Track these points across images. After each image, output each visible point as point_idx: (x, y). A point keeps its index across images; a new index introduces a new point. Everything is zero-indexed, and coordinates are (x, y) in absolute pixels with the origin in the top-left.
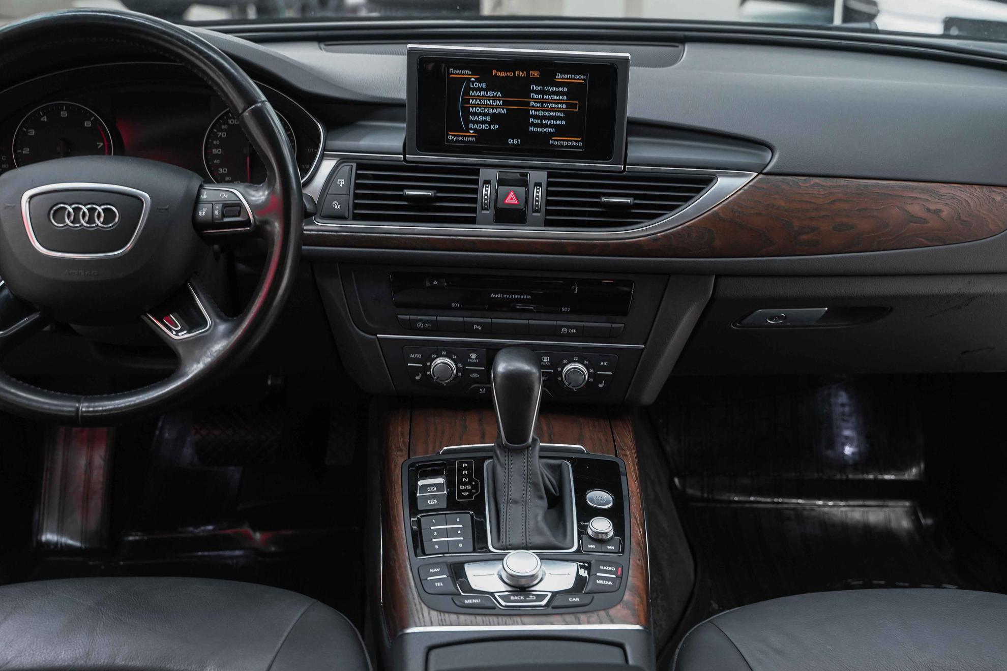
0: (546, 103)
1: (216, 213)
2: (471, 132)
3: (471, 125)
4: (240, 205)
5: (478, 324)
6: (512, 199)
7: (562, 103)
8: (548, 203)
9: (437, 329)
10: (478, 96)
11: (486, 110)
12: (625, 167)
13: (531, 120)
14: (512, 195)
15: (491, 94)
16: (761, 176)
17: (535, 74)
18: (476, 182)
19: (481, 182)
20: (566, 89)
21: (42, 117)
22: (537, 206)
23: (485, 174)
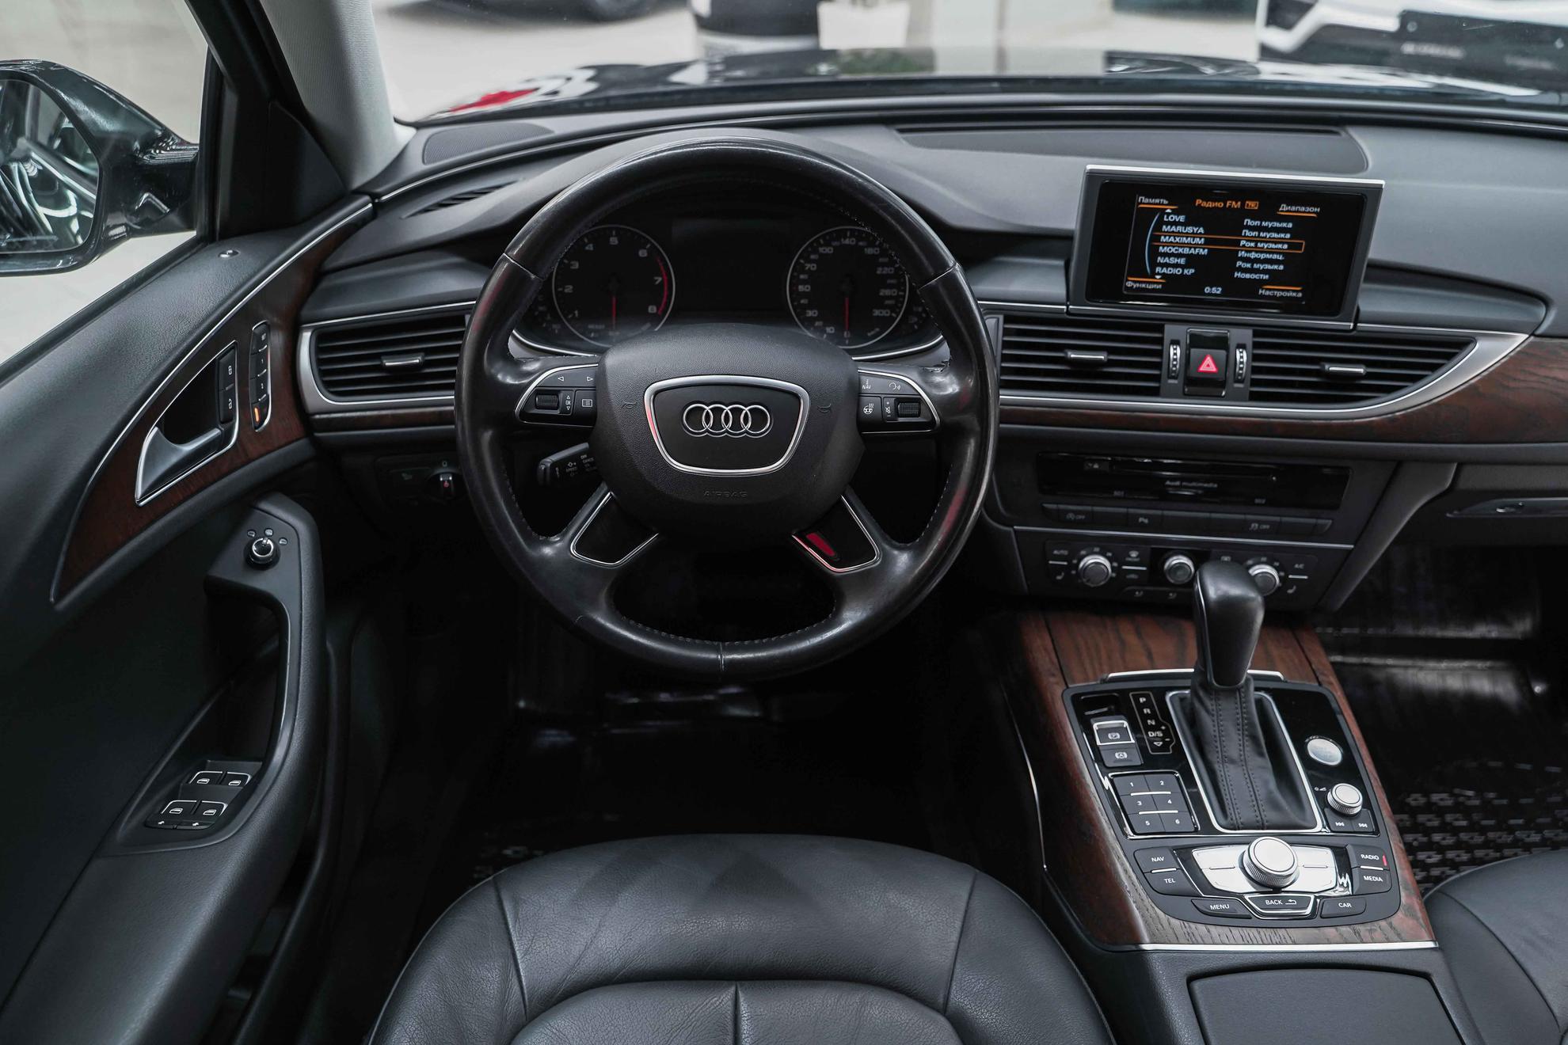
0: (1261, 242)
1: (888, 410)
2: (1158, 277)
3: (1158, 269)
4: (919, 400)
5: (1145, 516)
6: (1208, 366)
7: (1283, 243)
8: (1255, 370)
9: (1093, 521)
10: (1173, 232)
11: (1181, 250)
12: (1355, 326)
13: (1239, 263)
14: (1209, 360)
15: (1190, 229)
16: (1532, 338)
17: (1252, 205)
18: (1160, 341)
19: (1166, 341)
20: (1290, 225)
21: (587, 245)
22: (1241, 375)
23: (1171, 331)
